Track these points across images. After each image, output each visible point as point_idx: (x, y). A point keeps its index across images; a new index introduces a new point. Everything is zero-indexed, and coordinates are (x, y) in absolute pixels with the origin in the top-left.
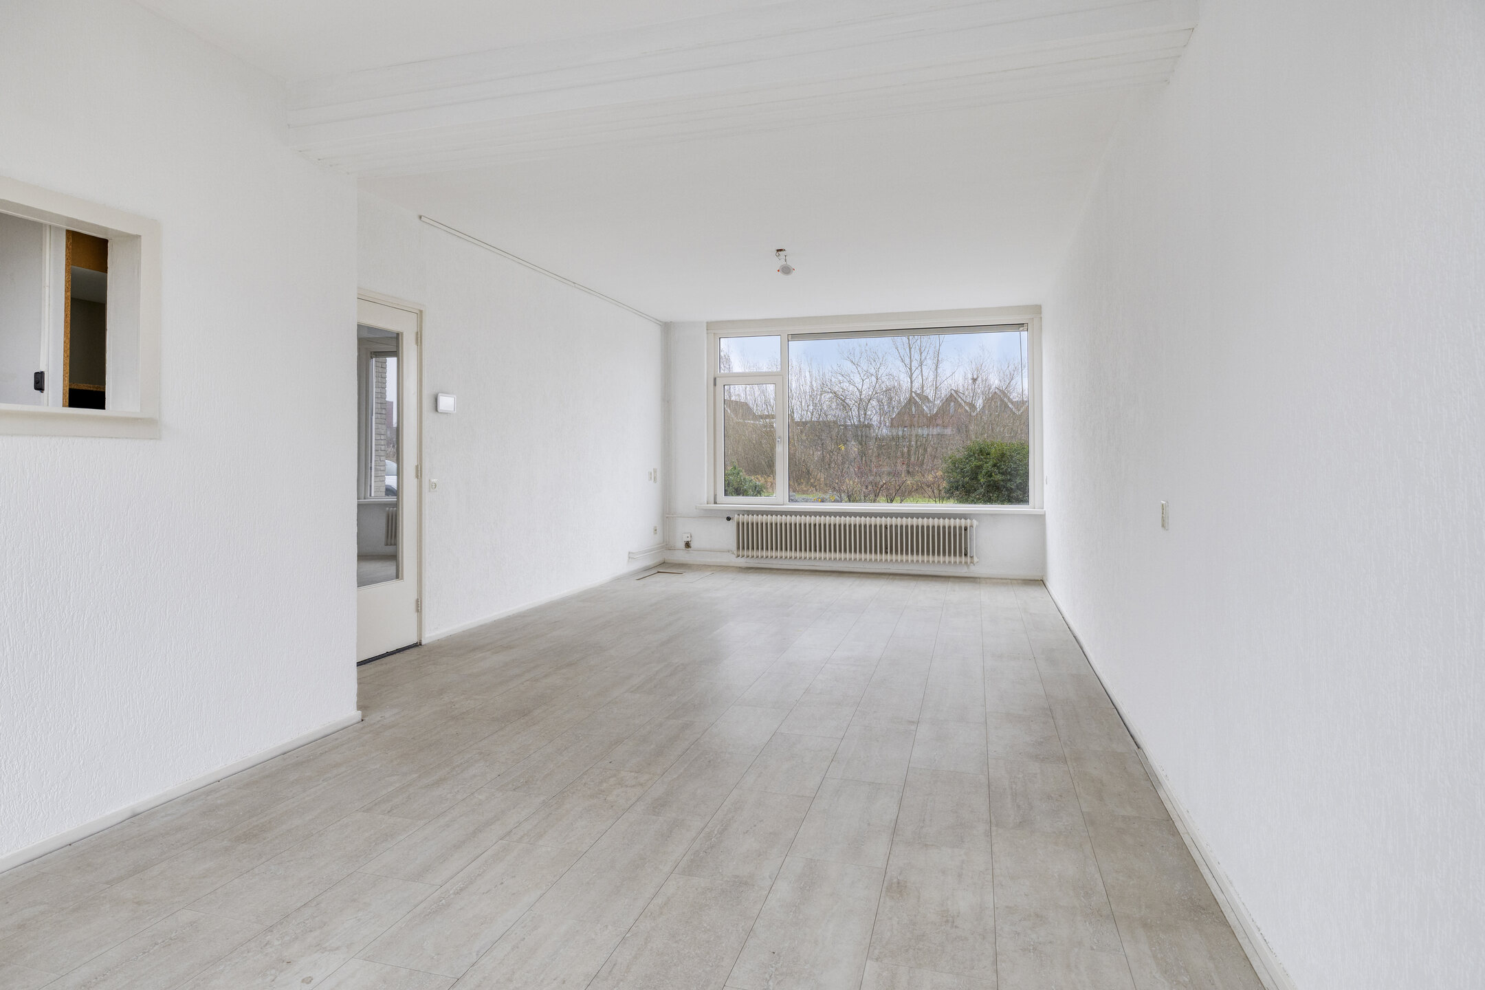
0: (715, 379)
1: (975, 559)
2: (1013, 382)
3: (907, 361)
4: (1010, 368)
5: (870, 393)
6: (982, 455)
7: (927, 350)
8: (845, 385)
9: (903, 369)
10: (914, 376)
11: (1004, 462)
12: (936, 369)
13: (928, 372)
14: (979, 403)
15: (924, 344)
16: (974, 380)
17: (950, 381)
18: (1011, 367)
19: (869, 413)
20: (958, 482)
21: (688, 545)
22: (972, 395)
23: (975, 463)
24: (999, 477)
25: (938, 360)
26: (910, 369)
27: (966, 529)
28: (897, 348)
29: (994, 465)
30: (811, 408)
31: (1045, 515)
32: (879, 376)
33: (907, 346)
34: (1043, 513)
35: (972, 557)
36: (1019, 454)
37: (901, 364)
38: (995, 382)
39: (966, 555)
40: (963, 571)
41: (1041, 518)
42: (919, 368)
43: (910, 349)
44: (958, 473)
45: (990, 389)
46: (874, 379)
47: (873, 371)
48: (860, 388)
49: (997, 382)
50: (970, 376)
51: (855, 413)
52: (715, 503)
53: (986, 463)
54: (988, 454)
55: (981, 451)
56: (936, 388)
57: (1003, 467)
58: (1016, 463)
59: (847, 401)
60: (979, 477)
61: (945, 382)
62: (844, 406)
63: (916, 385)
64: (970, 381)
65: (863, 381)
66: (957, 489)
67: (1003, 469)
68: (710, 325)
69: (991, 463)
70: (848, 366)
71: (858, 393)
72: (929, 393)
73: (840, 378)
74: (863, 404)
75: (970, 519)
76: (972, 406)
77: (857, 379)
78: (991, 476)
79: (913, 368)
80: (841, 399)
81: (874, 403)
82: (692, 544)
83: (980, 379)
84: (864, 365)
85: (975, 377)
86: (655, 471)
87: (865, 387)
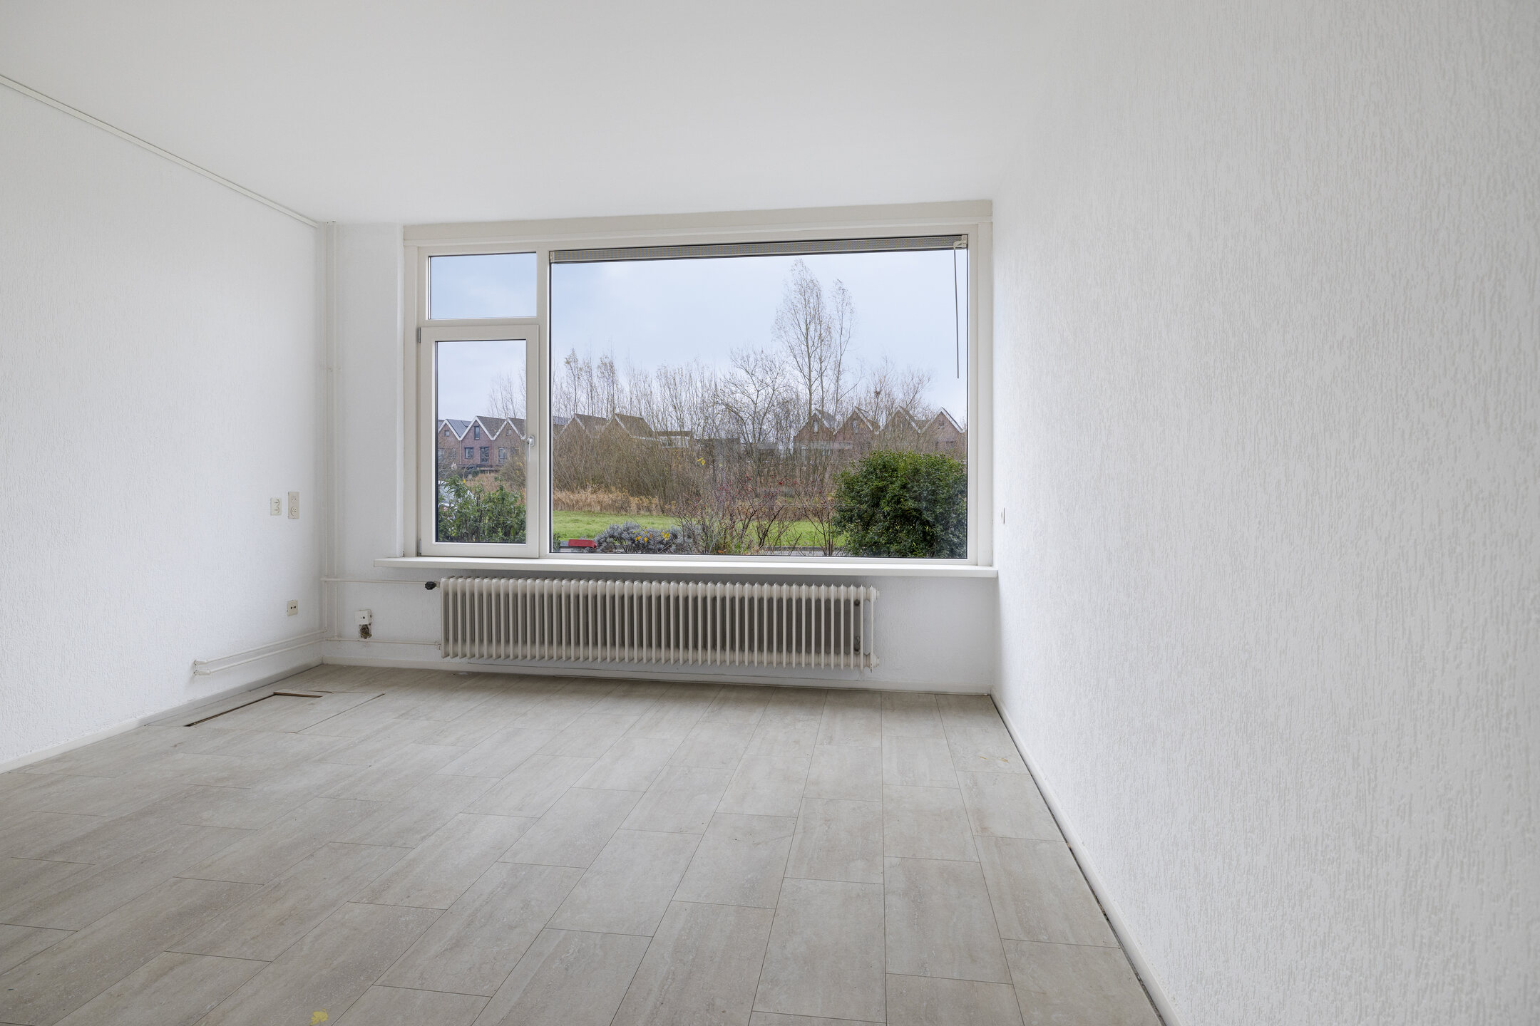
0: (419, 331)
1: (874, 660)
2: (918, 396)
3: (806, 370)
4: (914, 380)
5: (766, 405)
6: (886, 471)
7: (827, 360)
8: (738, 396)
9: (801, 379)
10: (814, 387)
11: (918, 481)
12: (837, 381)
13: (828, 383)
14: (882, 421)
15: (824, 353)
16: (877, 394)
17: (851, 394)
18: (916, 380)
19: (764, 427)
20: (851, 510)
21: (365, 631)
22: (874, 409)
23: (876, 483)
24: (911, 504)
25: (839, 371)
26: (810, 380)
27: (857, 603)
28: (795, 357)
29: (904, 487)
30: (702, 421)
31: (997, 578)
32: (776, 387)
33: (805, 353)
34: (994, 576)
35: (867, 656)
36: (938, 470)
37: (797, 373)
38: (899, 396)
39: (857, 650)
40: (851, 679)
41: (990, 585)
42: (819, 379)
43: (809, 358)
44: (853, 498)
45: (893, 404)
46: (770, 390)
47: (768, 381)
48: (755, 400)
49: (901, 396)
50: (873, 390)
51: (749, 427)
52: (419, 554)
53: (891, 483)
54: (895, 470)
55: (884, 467)
56: (837, 401)
57: (916, 489)
58: (934, 483)
59: (741, 414)
60: (882, 503)
61: (847, 395)
62: (740, 421)
63: (816, 397)
64: (873, 395)
65: (758, 391)
66: (851, 520)
67: (915, 492)
68: (411, 232)
69: (898, 484)
70: (741, 374)
71: (752, 406)
72: (830, 408)
73: (734, 388)
74: (758, 418)
75: (864, 586)
76: (875, 424)
77: (751, 389)
78: (898, 502)
79: (813, 380)
80: (735, 412)
81: (770, 416)
82: (373, 631)
83: (883, 393)
84: (759, 374)
85: (878, 390)
86: (293, 497)
87: (760, 398)
